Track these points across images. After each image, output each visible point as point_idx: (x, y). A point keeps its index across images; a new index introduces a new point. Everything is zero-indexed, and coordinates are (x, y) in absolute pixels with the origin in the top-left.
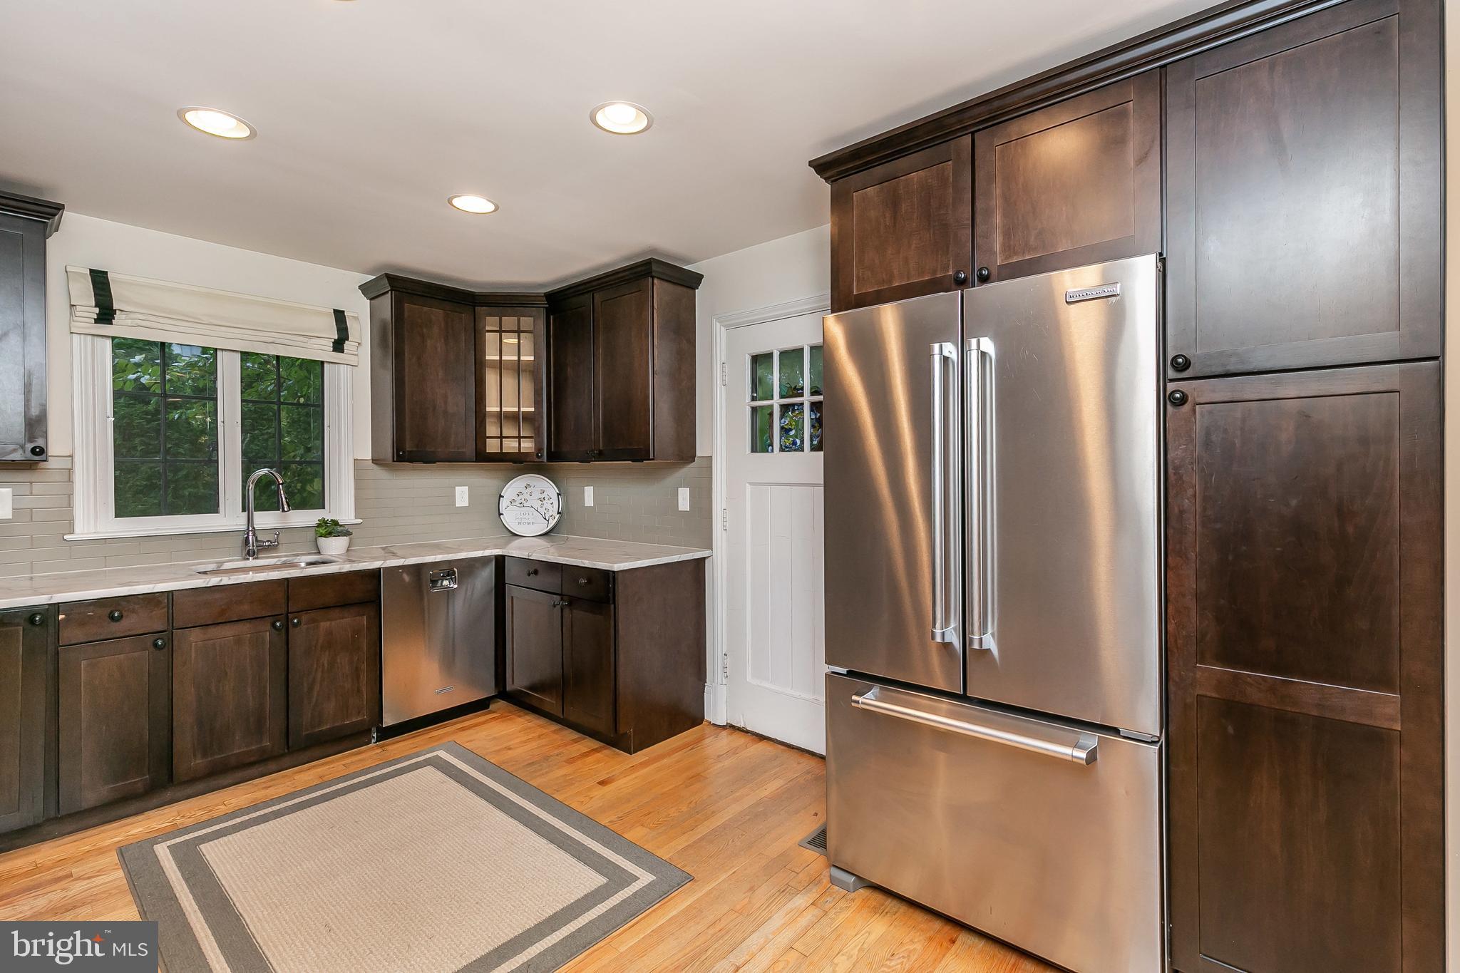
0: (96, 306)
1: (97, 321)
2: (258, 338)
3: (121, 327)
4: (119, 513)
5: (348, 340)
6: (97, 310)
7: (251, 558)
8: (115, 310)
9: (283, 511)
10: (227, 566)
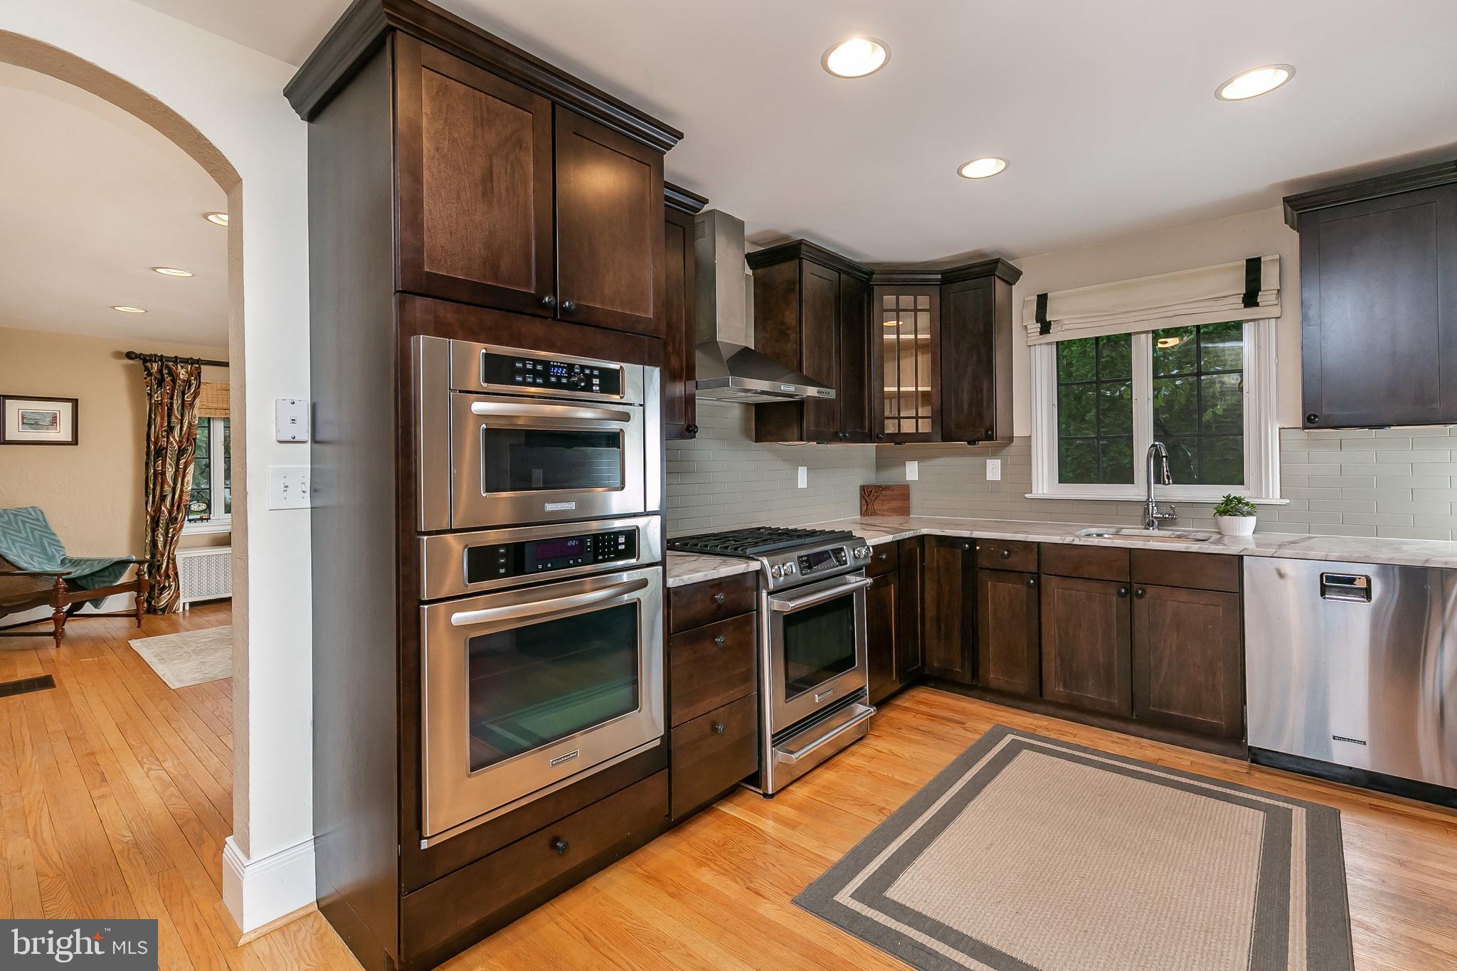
0: (1037, 322)
1: (1041, 333)
2: (1162, 315)
3: (1057, 335)
4: (1062, 479)
5: (1260, 290)
6: (1039, 325)
7: (1151, 528)
8: (1050, 322)
9: (1164, 483)
10: (1125, 532)
